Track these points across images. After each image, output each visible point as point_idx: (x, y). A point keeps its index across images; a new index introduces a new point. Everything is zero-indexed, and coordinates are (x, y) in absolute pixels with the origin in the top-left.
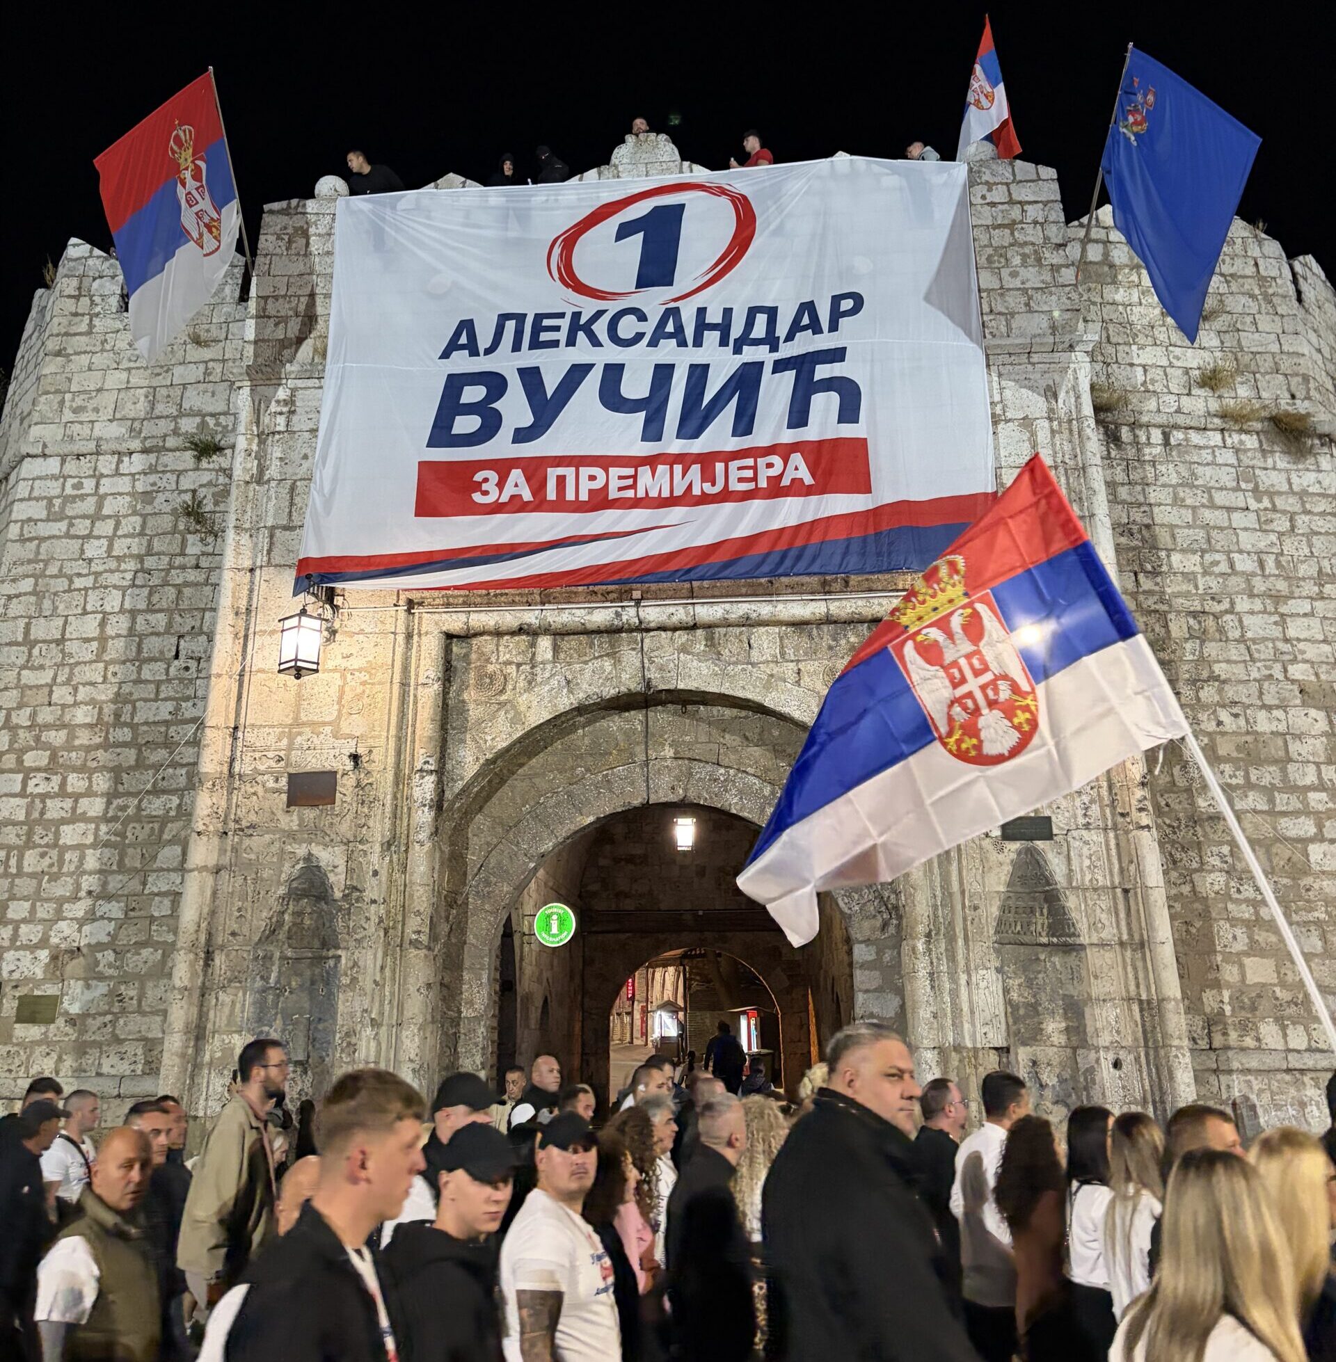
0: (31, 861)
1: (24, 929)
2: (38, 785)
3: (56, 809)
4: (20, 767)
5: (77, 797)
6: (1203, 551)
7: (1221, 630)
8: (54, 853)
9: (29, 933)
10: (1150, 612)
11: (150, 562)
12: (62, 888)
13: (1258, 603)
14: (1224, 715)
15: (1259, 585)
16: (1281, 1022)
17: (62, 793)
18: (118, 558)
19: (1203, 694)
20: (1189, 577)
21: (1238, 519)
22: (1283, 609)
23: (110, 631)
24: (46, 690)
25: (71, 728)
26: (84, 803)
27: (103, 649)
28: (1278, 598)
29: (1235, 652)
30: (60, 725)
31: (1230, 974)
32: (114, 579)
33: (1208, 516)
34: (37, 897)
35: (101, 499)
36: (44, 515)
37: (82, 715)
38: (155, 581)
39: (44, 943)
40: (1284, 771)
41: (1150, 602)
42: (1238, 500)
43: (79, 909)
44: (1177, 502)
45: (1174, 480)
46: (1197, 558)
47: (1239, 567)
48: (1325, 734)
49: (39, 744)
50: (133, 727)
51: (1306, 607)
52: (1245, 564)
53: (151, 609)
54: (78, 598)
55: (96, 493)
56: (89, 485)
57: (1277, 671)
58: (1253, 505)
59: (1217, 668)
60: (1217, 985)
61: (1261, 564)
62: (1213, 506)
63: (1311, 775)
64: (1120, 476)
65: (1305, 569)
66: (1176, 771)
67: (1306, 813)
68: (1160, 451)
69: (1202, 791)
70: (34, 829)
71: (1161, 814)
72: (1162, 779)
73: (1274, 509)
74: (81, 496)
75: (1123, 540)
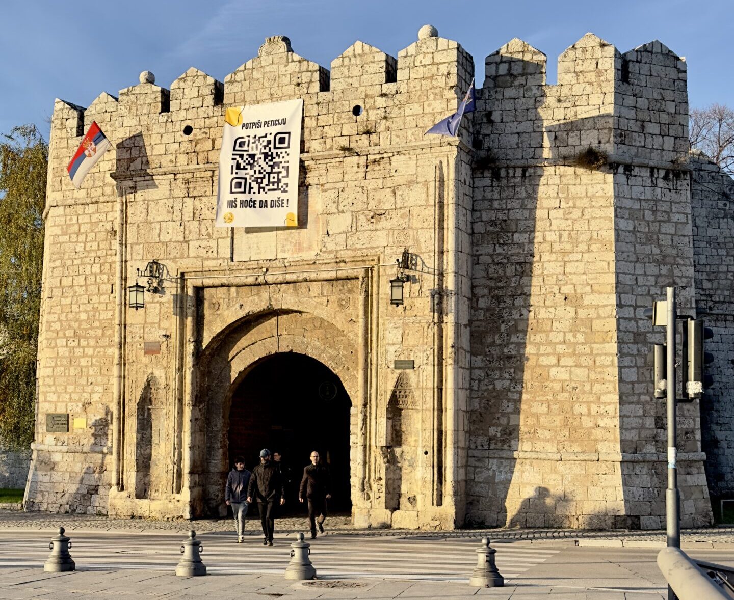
2: (71, 343)
3: (78, 352)
4: (65, 336)
5: (84, 348)
6: (530, 231)
7: (532, 271)
8: (79, 368)
9: (75, 397)
10: (499, 264)
11: (99, 253)
12: (83, 381)
13: (554, 257)
15: (557, 247)
17: (79, 346)
18: (88, 252)
20: (521, 245)
21: (553, 214)
22: (565, 259)
23: (88, 282)
24: (69, 306)
25: (79, 321)
26: (86, 351)
27: (87, 290)
28: (564, 252)
30: (76, 320)
31: (504, 421)
32: (87, 260)
34: (75, 384)
35: (80, 225)
36: (60, 232)
37: (83, 316)
38: (102, 261)
40: (548, 336)
42: (556, 203)
43: (89, 389)
44: (522, 206)
45: (524, 195)
46: (525, 235)
47: (548, 238)
48: (573, 319)
49: (70, 328)
50: (100, 321)
51: (579, 256)
52: (552, 237)
53: (101, 273)
54: (76, 268)
55: (78, 223)
57: (556, 290)
58: (562, 205)
59: (526, 289)
60: (496, 425)
61: (560, 236)
63: (560, 337)
64: (496, 196)
65: (584, 237)
66: (497, 337)
67: (554, 354)
68: (518, 180)
69: (507, 345)
70: (72, 360)
71: (486, 355)
72: (490, 340)
73: (575, 206)
74: (73, 224)
75: (492, 228)
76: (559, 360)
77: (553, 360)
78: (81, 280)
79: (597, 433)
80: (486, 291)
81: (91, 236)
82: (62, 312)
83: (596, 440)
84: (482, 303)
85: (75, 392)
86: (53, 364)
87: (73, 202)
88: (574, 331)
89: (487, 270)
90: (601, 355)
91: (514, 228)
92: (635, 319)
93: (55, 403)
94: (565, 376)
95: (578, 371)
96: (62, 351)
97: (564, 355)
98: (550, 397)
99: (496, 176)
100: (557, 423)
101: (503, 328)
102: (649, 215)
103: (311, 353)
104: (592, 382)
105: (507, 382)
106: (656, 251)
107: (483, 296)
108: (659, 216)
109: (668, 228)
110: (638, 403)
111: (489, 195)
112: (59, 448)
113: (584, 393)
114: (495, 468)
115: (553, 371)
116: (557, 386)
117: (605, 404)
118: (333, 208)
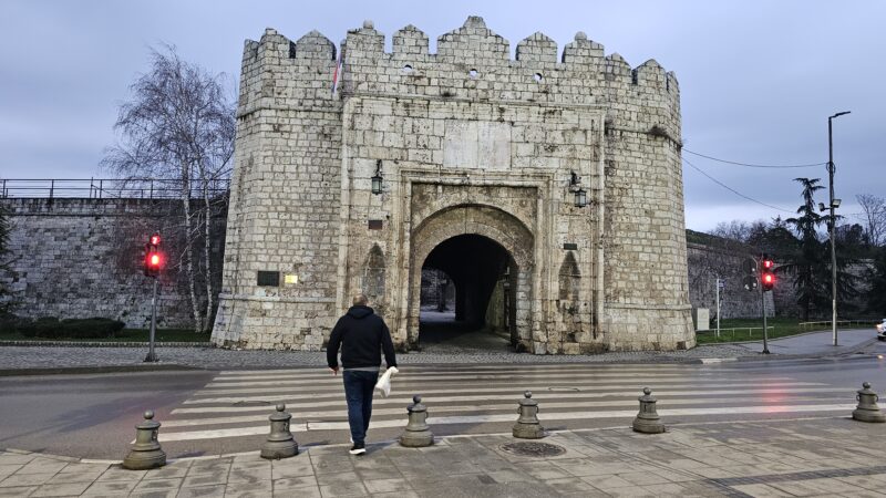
0: (284, 238)
1: (284, 258)
3: (289, 224)
4: (276, 211)
5: (295, 221)
6: (626, 170)
7: (627, 194)
8: (291, 237)
9: (286, 258)
11: (311, 149)
12: (295, 247)
13: (638, 187)
14: (624, 218)
15: (640, 181)
16: (625, 297)
17: (291, 219)
18: (300, 147)
19: (619, 212)
20: (621, 178)
21: (637, 160)
22: (645, 188)
23: (300, 170)
24: (281, 188)
25: (292, 201)
26: (298, 223)
27: (298, 176)
28: (644, 185)
29: (630, 200)
30: (288, 199)
31: (614, 285)
32: (299, 154)
34: (287, 249)
35: (291, 126)
36: (272, 129)
37: (295, 196)
38: (313, 155)
39: (291, 261)
40: (637, 234)
41: (609, 184)
42: (638, 154)
43: (301, 252)
44: (621, 154)
45: (622, 147)
46: (624, 172)
47: (635, 175)
48: (650, 224)
49: (281, 204)
50: (311, 201)
51: (651, 187)
52: (637, 174)
53: (313, 165)
54: (288, 159)
55: (290, 124)
56: (287, 121)
57: (640, 206)
58: (642, 156)
59: (624, 205)
60: (611, 287)
61: (641, 175)
62: (631, 156)
63: (643, 235)
65: (653, 177)
67: (640, 245)
68: (618, 138)
69: (615, 237)
70: (283, 229)
73: (648, 158)
74: (285, 125)
76: (643, 249)
77: (640, 249)
78: (293, 168)
79: (665, 293)
81: (303, 136)
83: (664, 297)
85: (286, 255)
86: (265, 232)
87: (286, 107)
88: (650, 231)
90: (664, 247)
91: (616, 166)
92: (675, 227)
93: (267, 263)
94: (647, 258)
95: (653, 256)
96: (273, 223)
97: (646, 246)
98: (639, 271)
100: (644, 287)
103: (489, 235)
104: (661, 263)
105: (616, 261)
112: (270, 298)
113: (657, 269)
114: (611, 314)
115: (641, 255)
116: (643, 264)
117: (667, 276)
118: (521, 139)
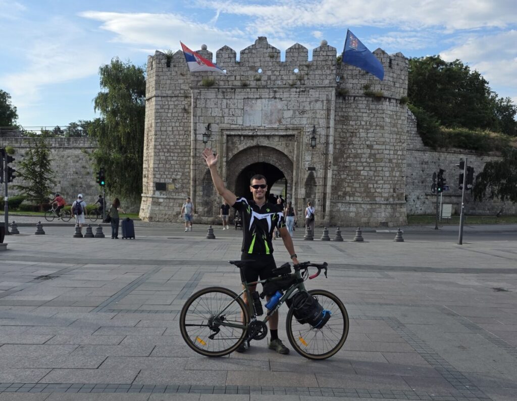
0: (167, 166)
1: (168, 176)
2: (166, 154)
3: (169, 158)
4: (163, 152)
5: (172, 157)
6: (356, 121)
7: (356, 135)
8: (171, 165)
10: (344, 132)
11: (179, 118)
12: (172, 170)
13: (364, 131)
14: (353, 150)
15: (365, 127)
17: (170, 156)
18: (174, 117)
19: (350, 147)
20: (352, 126)
21: (364, 115)
22: (368, 132)
23: (174, 130)
24: (165, 139)
25: (170, 146)
26: (174, 158)
27: (173, 133)
28: (367, 129)
29: (357, 139)
30: (168, 145)
31: (344, 189)
32: (173, 120)
33: (359, 114)
34: (169, 171)
35: (169, 105)
36: (159, 108)
37: (172, 144)
38: (180, 121)
39: (171, 178)
40: (360, 159)
41: (344, 131)
42: (365, 111)
43: (175, 173)
44: (353, 111)
45: (354, 107)
46: (354, 122)
47: (362, 124)
48: (369, 153)
49: (165, 148)
50: (179, 146)
51: (372, 131)
53: (180, 126)
54: (168, 124)
55: (168, 104)
56: (167, 103)
57: (364, 143)
58: (368, 112)
59: (353, 142)
60: (341, 191)
61: (366, 123)
62: (360, 112)
63: (365, 160)
64: (344, 106)
65: (374, 124)
66: (342, 159)
67: (362, 166)
68: (352, 101)
69: (346, 162)
70: (167, 161)
71: (338, 166)
72: (340, 160)
73: (371, 113)
74: (166, 105)
75: (342, 119)
76: (364, 168)
77: (362, 168)
78: (170, 129)
79: (376, 194)
80: (339, 142)
81: (175, 111)
82: (162, 141)
83: (375, 197)
84: (338, 147)
85: (169, 174)
86: (158, 163)
87: (166, 95)
88: (369, 157)
89: (340, 134)
90: (378, 167)
91: (350, 119)
92: (389, 154)
93: (160, 179)
94: (366, 174)
95: (370, 172)
97: (366, 166)
98: (360, 181)
99: (344, 99)
100: (362, 191)
101: (345, 156)
102: (395, 117)
103: (271, 162)
104: (375, 176)
105: (345, 176)
106: (396, 130)
107: (338, 144)
108: (398, 117)
109: (400, 122)
110: (389, 184)
111: (342, 106)
112: (162, 196)
113: (372, 180)
114: (340, 206)
115: (362, 172)
116: (363, 177)
117: (379, 184)
118: (285, 108)
